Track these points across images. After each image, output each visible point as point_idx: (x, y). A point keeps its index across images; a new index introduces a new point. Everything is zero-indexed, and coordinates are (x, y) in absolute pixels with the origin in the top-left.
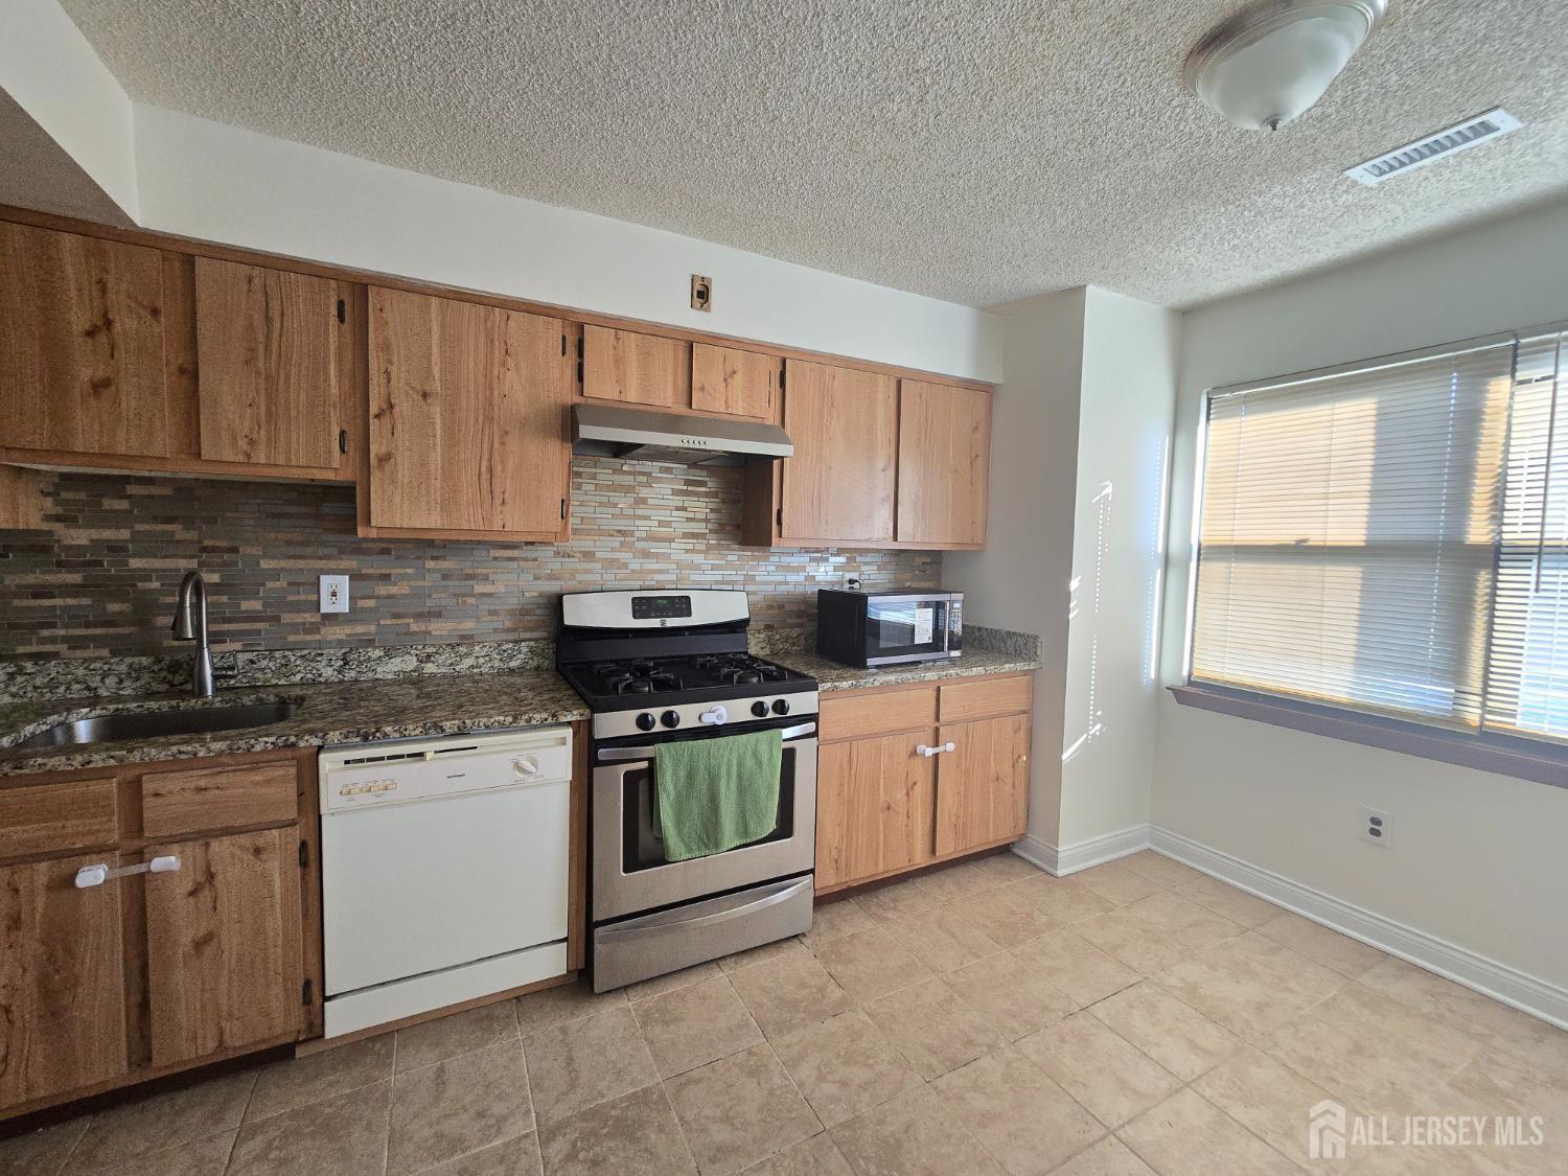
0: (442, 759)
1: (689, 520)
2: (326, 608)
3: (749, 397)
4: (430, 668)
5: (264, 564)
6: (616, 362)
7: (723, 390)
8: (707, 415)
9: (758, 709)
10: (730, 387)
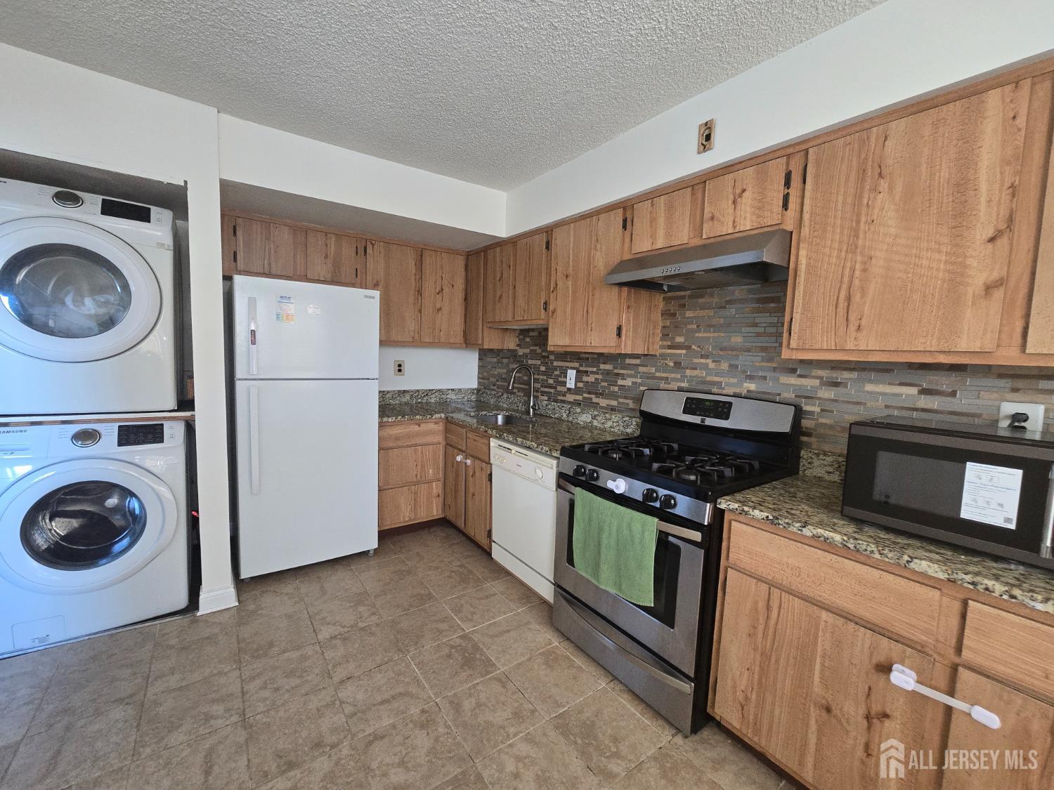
0: (517, 455)
1: (758, 335)
2: (568, 386)
3: (759, 208)
4: (595, 423)
5: (555, 364)
6: (651, 222)
7: (731, 211)
8: (720, 239)
9: (649, 495)
10: (738, 206)
